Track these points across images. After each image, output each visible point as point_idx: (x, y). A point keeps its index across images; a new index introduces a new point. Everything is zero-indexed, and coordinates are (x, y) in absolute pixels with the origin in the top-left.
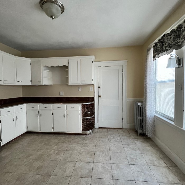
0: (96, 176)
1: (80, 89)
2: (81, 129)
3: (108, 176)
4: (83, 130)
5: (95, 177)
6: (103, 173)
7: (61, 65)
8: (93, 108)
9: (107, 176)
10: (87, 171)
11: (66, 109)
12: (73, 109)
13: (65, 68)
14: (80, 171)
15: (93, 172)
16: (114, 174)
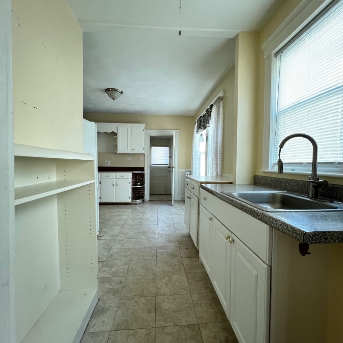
1: (129, 158)
2: (131, 198)
4: (132, 200)
7: (109, 132)
8: (143, 179)
11: (115, 177)
12: (122, 177)
13: (114, 134)
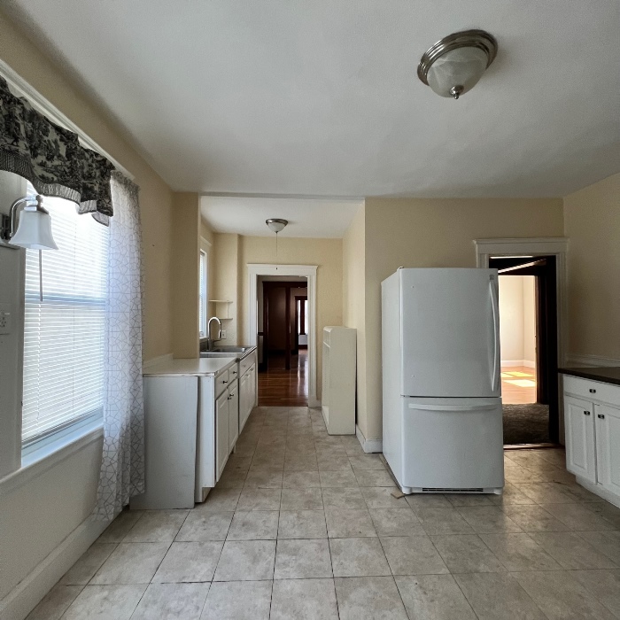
0: (320, 583)
3: (286, 587)
5: (324, 581)
6: (302, 595)
9: (289, 588)
10: (353, 596)
14: (375, 593)
15: (333, 594)
16: (265, 596)
